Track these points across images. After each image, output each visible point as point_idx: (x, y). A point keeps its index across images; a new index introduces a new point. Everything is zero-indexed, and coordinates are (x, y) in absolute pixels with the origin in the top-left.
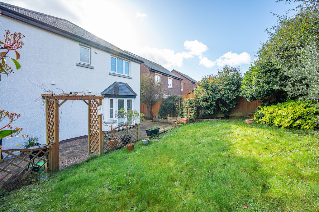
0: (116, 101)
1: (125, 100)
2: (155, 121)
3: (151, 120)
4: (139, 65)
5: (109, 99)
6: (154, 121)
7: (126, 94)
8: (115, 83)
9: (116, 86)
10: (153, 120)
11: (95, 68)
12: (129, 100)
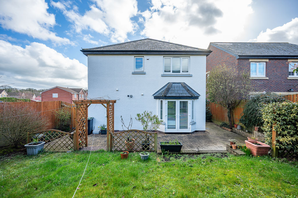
0: (165, 102)
1: (178, 102)
2: (236, 133)
3: (230, 130)
4: (205, 57)
5: (160, 100)
6: (234, 132)
7: (178, 95)
8: (168, 84)
9: (169, 87)
10: (232, 129)
11: (147, 73)
12: (183, 102)
